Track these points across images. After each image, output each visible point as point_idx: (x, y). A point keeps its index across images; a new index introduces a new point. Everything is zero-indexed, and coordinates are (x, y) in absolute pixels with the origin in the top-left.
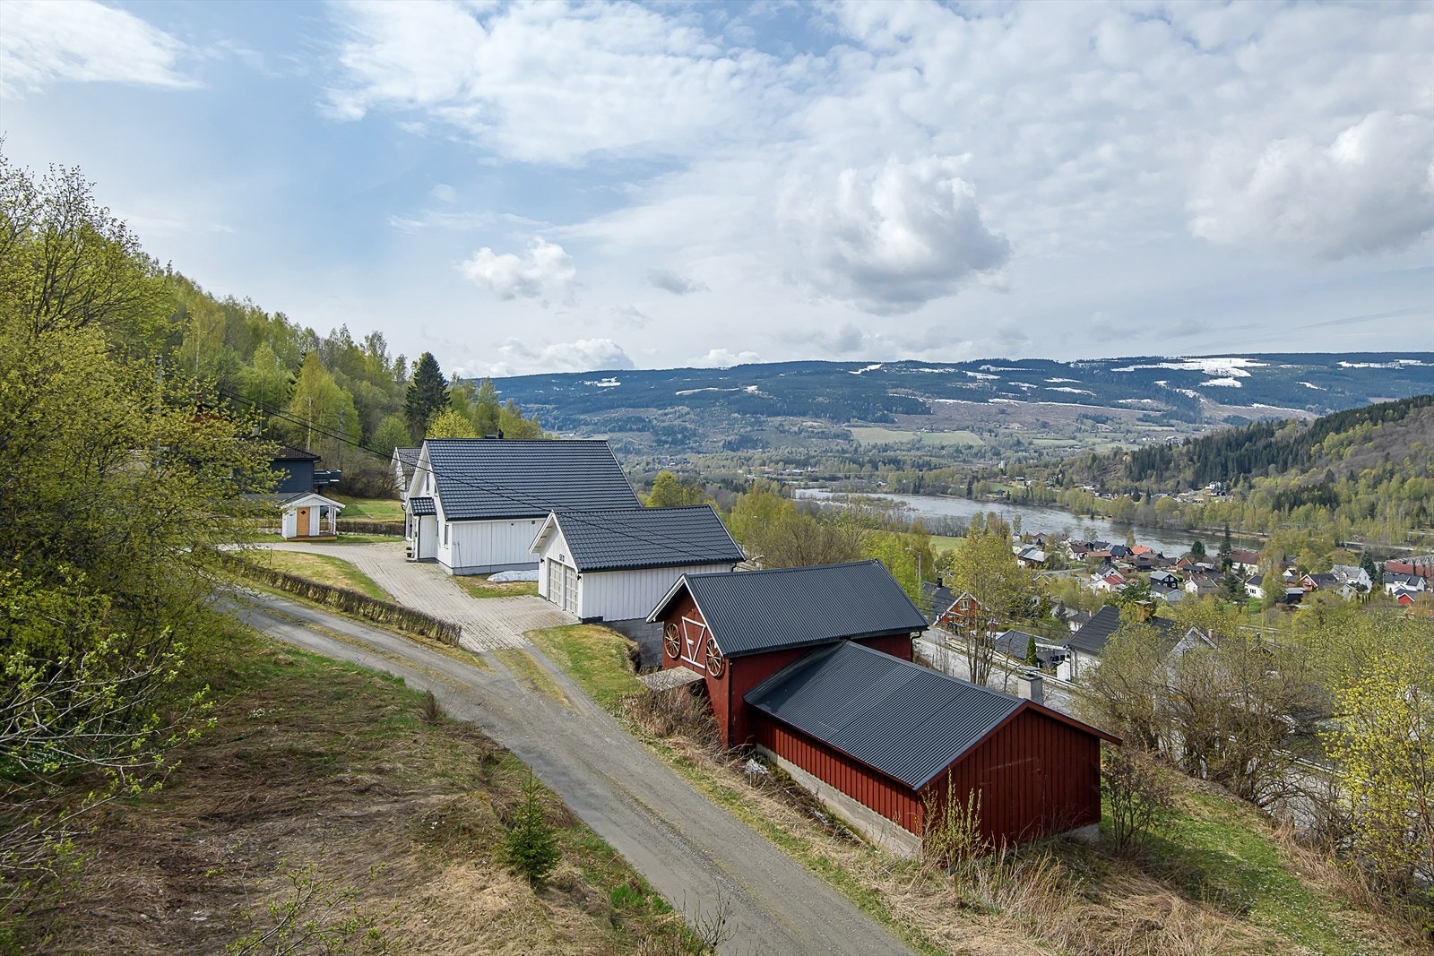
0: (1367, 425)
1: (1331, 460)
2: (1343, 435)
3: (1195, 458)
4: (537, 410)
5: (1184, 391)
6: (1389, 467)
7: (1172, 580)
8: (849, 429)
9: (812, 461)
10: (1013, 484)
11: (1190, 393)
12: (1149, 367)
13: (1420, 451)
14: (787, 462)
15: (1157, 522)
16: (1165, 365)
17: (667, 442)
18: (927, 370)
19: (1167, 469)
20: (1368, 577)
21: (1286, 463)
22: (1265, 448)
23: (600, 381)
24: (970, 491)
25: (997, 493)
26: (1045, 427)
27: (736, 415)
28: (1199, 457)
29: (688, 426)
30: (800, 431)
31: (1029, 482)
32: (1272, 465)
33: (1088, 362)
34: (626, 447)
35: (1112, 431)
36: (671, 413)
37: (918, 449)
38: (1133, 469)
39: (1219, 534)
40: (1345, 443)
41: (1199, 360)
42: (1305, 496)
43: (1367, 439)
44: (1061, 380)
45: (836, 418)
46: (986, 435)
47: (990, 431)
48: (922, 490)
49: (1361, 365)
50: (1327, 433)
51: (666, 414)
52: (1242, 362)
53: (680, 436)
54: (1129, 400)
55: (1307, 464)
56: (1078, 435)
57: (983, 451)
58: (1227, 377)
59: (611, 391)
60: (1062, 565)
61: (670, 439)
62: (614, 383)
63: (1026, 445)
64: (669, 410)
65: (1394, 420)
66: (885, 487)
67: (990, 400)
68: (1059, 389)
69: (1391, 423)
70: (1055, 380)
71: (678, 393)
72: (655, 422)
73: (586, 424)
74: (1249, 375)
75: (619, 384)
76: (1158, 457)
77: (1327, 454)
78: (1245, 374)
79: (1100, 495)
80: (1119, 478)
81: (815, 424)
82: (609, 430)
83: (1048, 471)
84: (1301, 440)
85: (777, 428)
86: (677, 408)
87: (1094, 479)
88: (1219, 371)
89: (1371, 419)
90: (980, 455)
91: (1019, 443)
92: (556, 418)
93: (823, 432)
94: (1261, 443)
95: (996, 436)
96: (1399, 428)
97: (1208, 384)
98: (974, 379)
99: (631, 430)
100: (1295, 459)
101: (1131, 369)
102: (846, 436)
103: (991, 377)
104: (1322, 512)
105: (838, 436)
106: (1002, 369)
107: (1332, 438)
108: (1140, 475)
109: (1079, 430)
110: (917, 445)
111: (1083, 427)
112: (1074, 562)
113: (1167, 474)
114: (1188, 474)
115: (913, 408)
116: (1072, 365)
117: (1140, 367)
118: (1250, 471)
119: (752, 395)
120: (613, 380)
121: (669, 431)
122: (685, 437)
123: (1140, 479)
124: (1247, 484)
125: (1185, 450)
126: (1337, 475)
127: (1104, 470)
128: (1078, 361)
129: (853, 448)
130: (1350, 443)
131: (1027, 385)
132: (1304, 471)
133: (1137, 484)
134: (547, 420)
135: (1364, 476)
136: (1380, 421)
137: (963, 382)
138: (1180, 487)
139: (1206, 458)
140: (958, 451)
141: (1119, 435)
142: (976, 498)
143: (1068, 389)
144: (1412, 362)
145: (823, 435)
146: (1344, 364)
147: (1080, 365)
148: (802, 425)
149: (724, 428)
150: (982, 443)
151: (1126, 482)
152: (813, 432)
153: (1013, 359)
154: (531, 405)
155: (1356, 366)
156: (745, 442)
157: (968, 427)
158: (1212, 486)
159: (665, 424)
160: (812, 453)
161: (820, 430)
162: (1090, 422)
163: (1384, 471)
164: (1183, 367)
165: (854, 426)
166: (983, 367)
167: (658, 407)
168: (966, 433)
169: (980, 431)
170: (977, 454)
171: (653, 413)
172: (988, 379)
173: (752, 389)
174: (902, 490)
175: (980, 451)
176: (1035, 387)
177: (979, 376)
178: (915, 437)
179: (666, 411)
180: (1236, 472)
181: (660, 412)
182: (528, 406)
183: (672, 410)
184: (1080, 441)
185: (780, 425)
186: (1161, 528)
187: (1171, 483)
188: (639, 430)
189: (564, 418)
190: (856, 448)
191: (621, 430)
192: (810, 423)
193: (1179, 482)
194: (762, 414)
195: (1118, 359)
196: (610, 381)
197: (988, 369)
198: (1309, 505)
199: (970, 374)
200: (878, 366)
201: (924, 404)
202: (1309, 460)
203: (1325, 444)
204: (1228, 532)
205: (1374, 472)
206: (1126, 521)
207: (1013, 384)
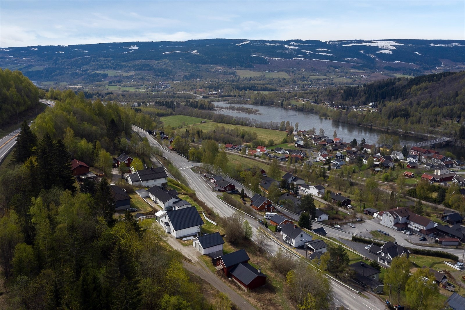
0: (427, 83)
1: (413, 96)
2: (418, 86)
3: (367, 92)
4: (104, 60)
5: (370, 55)
6: (431, 100)
7: (342, 156)
8: (235, 70)
9: (221, 87)
10: (299, 101)
11: (372, 56)
12: (358, 44)
13: (442, 94)
14: (210, 87)
15: (348, 121)
16: (364, 44)
17: (160, 76)
18: (268, 44)
19: (356, 96)
20: (403, 155)
21: (397, 96)
22: (391, 89)
23: (130, 47)
24: (282, 104)
25: (292, 106)
26: (314, 70)
27: (189, 64)
28: (368, 92)
29: (169, 68)
30: (215, 71)
31: (305, 100)
32: (393, 97)
33: (334, 41)
34: (143, 78)
35: (340, 72)
36: (162, 62)
37: (263, 80)
38: (344, 96)
39: (368, 127)
40: (418, 89)
41: (377, 42)
42: (399, 113)
43: (426, 88)
44: (322, 50)
45: (230, 66)
46: (291, 74)
47: (293, 72)
48: (264, 103)
49: (438, 45)
50: (413, 84)
51: (159, 63)
52: (394, 43)
53: (165, 73)
54: (349, 59)
55: (405, 97)
56: (327, 74)
57: (289, 81)
58: (387, 49)
59: (135, 51)
60: (309, 147)
61: (161, 74)
62: (136, 48)
63: (307, 78)
64: (160, 61)
65: (436, 81)
66: (250, 101)
67: (294, 59)
68: (321, 54)
69: (435, 82)
70: (320, 50)
71: (163, 53)
72: (154, 66)
73: (126, 67)
74: (396, 49)
75: (138, 48)
76: (353, 92)
77: (412, 93)
78: (394, 48)
79: (331, 107)
80: (338, 99)
81: (221, 68)
82: (135, 70)
83: (313, 95)
84: (404, 87)
85: (206, 70)
86: (163, 60)
87: (329, 100)
88: (384, 47)
89: (428, 80)
90: (288, 83)
91: (304, 77)
92: (112, 64)
93: (225, 72)
94: (391, 87)
95: (295, 74)
96: (437, 85)
97: (380, 52)
98: (287, 49)
99: (144, 70)
100: (401, 95)
101: (351, 45)
102: (234, 74)
103: (294, 48)
104: (403, 120)
105: (231, 73)
106: (299, 44)
107: (414, 87)
108: (346, 99)
109: (328, 72)
110: (262, 78)
111: (330, 70)
112: (313, 145)
113: (356, 98)
114: (363, 99)
115: (262, 62)
116: (327, 43)
117: (354, 44)
118: (385, 98)
119: (195, 55)
120: (135, 46)
121: (161, 71)
122: (167, 73)
123: (346, 100)
124: (383, 104)
125: (363, 89)
126: (413, 103)
127: (333, 96)
128: (330, 41)
129: (237, 79)
130: (420, 89)
131: (309, 52)
132: (403, 100)
133: (344, 102)
134: (109, 65)
135: (422, 103)
136: (431, 81)
137: (283, 50)
138: (360, 104)
139: (370, 92)
140: (279, 81)
141: (343, 74)
142: (284, 107)
143: (325, 54)
144: (457, 44)
145: (225, 73)
146: (432, 45)
147: (331, 43)
148: (216, 69)
149: (184, 69)
150: (289, 77)
151: (341, 101)
152: (221, 72)
153: (304, 40)
154: (102, 58)
155: (436, 45)
156: (192, 76)
157: (284, 70)
158: (371, 104)
159: (159, 67)
160: (221, 82)
161: (223, 71)
162: (332, 68)
163: (429, 102)
164: (371, 45)
165: (238, 69)
166: (292, 43)
167: (156, 60)
168: (283, 73)
169: (288, 72)
170: (287, 82)
171: (153, 63)
172: (293, 49)
173: (195, 52)
174: (256, 103)
175: (288, 81)
176: (312, 52)
177: (290, 47)
178: (262, 74)
179: (159, 61)
180: (380, 98)
181: (157, 62)
182: (100, 58)
183: (161, 61)
184: (328, 77)
185: (207, 68)
186: (349, 124)
187: (357, 102)
188: (148, 70)
189: (116, 64)
190: (238, 79)
191: (140, 69)
192: (219, 68)
193: (359, 102)
194: (199, 63)
195: (346, 40)
196: (134, 47)
197: (293, 44)
198: (399, 117)
199: (286, 46)
200: (248, 42)
201: (266, 60)
202: (406, 95)
203: (412, 89)
204: (371, 126)
205: (426, 102)
206: (337, 120)
207: (303, 51)
